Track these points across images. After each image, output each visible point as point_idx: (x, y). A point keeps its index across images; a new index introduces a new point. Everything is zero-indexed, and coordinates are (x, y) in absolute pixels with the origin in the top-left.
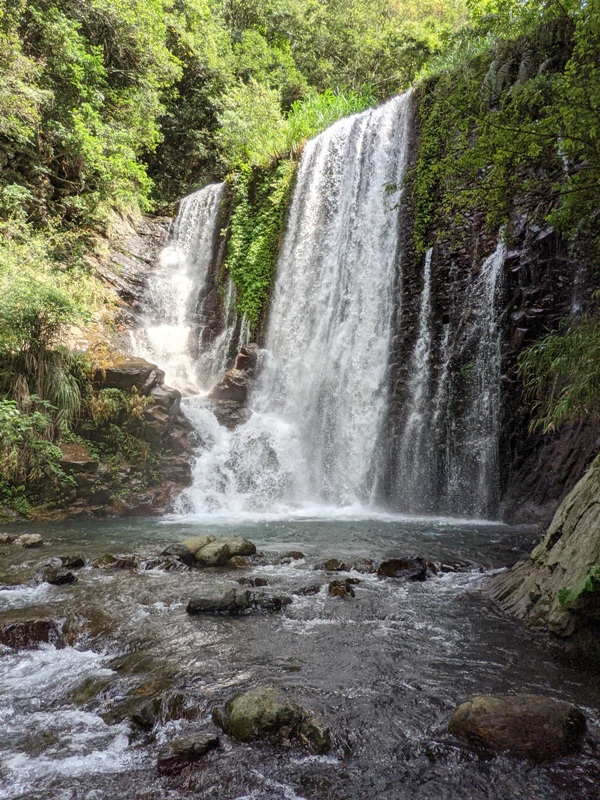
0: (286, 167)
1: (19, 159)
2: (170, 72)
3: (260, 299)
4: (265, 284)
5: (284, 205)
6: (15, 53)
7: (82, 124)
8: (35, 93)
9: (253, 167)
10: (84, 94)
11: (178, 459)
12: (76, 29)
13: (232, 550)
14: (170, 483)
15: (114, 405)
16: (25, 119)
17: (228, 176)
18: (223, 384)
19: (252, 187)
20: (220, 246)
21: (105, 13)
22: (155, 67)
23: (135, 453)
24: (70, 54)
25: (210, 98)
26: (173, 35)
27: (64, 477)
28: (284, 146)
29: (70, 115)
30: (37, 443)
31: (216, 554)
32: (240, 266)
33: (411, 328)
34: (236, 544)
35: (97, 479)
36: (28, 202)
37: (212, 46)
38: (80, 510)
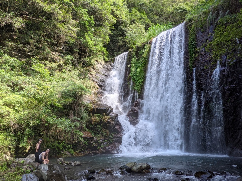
0: (147, 46)
1: (70, 48)
2: (112, 21)
3: (141, 85)
4: (142, 81)
5: (147, 57)
6: (70, 19)
7: (88, 37)
8: (75, 29)
9: (137, 47)
10: (88, 29)
11: (118, 136)
12: (86, 11)
13: (143, 167)
14: (116, 143)
15: (99, 119)
16: (72, 36)
17: (129, 50)
18: (131, 112)
19: (137, 53)
20: (128, 70)
21: (94, 7)
22: (108, 21)
23: (105, 134)
24: (85, 18)
25: (123, 28)
26: (112, 12)
27: (84, 142)
28: (146, 40)
29: (84, 35)
30: (76, 131)
31: (138, 169)
32: (134, 76)
33: (190, 93)
34: (144, 166)
35: (94, 142)
36: (72, 60)
37: (123, 14)
38: (89, 152)
